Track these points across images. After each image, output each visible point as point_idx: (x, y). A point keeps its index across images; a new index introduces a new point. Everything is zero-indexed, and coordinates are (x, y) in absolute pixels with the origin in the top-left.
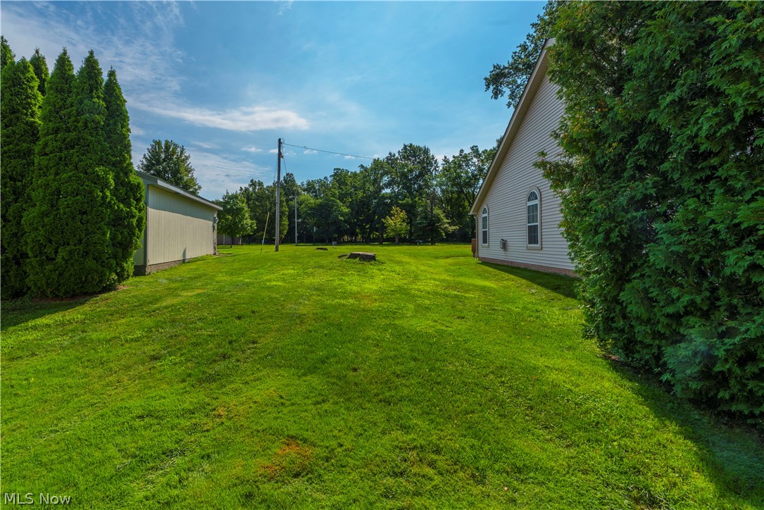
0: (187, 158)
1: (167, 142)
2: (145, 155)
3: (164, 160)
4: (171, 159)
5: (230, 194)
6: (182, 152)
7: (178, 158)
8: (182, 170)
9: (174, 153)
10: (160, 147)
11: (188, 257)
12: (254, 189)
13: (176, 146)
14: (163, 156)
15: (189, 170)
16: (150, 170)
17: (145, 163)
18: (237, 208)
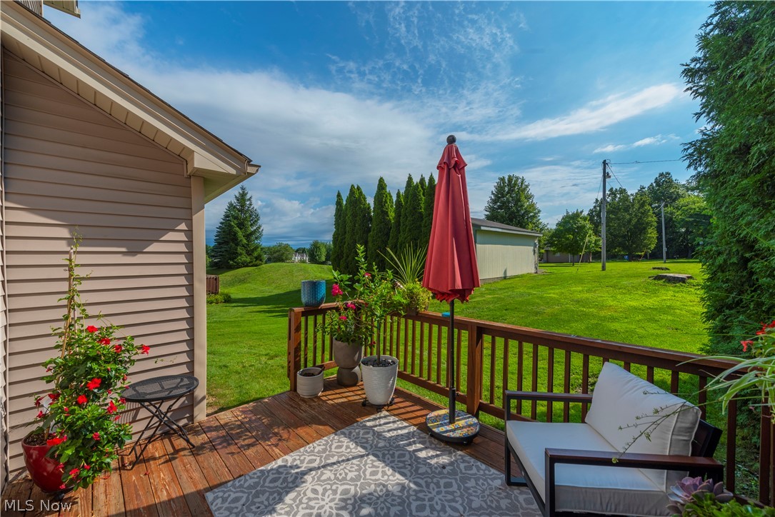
0: (527, 186)
1: (509, 176)
2: (492, 192)
3: (508, 193)
4: (513, 191)
5: (570, 213)
6: (522, 183)
7: (519, 189)
8: (523, 198)
9: (515, 184)
10: (504, 183)
11: (508, 274)
12: (613, 199)
13: (517, 178)
14: (506, 189)
15: (529, 197)
16: (496, 203)
17: (493, 197)
18: (578, 227)
